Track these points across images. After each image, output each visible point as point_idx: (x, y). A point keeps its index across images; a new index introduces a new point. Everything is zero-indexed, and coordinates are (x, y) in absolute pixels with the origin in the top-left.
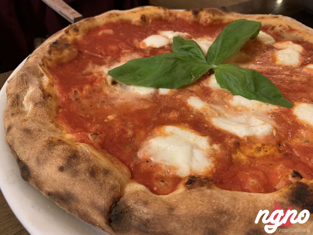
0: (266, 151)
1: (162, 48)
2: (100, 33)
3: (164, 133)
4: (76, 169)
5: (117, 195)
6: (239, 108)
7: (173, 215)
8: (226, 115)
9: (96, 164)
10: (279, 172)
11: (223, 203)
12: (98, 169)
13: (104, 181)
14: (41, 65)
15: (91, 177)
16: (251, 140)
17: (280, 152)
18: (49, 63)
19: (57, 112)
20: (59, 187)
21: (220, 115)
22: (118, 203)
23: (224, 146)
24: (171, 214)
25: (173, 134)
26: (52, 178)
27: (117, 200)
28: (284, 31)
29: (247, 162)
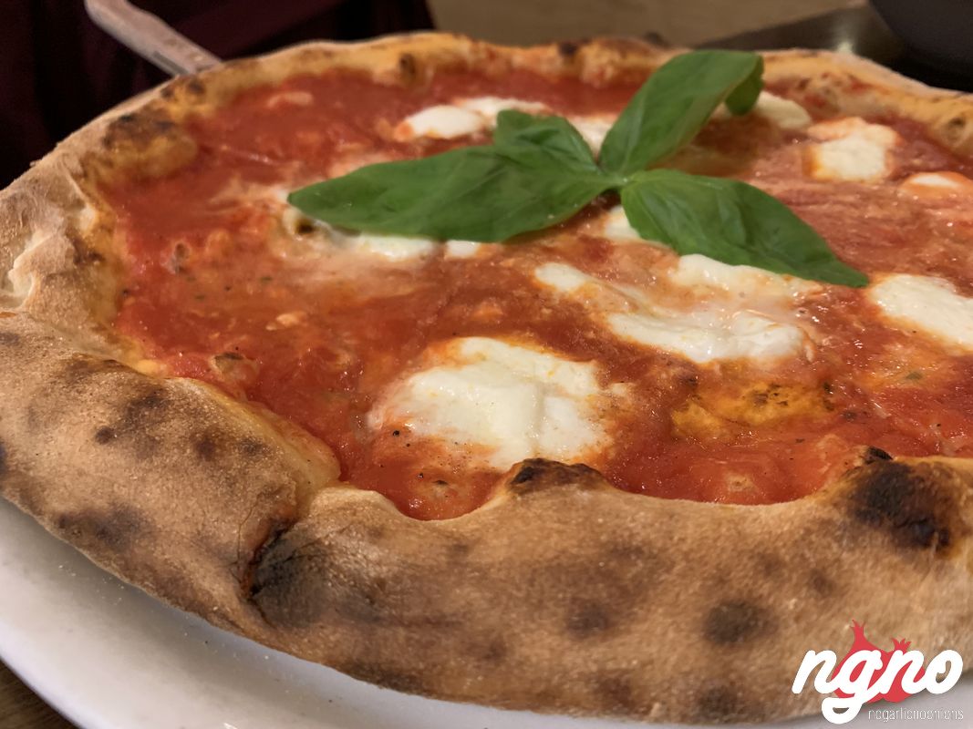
0: (785, 403)
1: (463, 139)
2: (273, 102)
3: (455, 357)
4: (152, 434)
5: (281, 511)
6: (697, 292)
7: (467, 565)
8: (656, 309)
9: (222, 424)
10: (823, 456)
11: (632, 525)
12: (225, 437)
13: (242, 472)
14: (76, 177)
15: (200, 457)
16: (732, 374)
17: (830, 407)
18: (104, 172)
19: (119, 305)
20: (94, 491)
21: (635, 307)
22: (285, 536)
23: (647, 389)
24: (456, 563)
25: (484, 359)
26: (74, 467)
27: (281, 528)
28: (837, 91)
29: (722, 435)
